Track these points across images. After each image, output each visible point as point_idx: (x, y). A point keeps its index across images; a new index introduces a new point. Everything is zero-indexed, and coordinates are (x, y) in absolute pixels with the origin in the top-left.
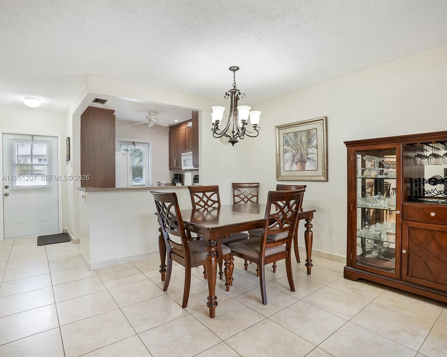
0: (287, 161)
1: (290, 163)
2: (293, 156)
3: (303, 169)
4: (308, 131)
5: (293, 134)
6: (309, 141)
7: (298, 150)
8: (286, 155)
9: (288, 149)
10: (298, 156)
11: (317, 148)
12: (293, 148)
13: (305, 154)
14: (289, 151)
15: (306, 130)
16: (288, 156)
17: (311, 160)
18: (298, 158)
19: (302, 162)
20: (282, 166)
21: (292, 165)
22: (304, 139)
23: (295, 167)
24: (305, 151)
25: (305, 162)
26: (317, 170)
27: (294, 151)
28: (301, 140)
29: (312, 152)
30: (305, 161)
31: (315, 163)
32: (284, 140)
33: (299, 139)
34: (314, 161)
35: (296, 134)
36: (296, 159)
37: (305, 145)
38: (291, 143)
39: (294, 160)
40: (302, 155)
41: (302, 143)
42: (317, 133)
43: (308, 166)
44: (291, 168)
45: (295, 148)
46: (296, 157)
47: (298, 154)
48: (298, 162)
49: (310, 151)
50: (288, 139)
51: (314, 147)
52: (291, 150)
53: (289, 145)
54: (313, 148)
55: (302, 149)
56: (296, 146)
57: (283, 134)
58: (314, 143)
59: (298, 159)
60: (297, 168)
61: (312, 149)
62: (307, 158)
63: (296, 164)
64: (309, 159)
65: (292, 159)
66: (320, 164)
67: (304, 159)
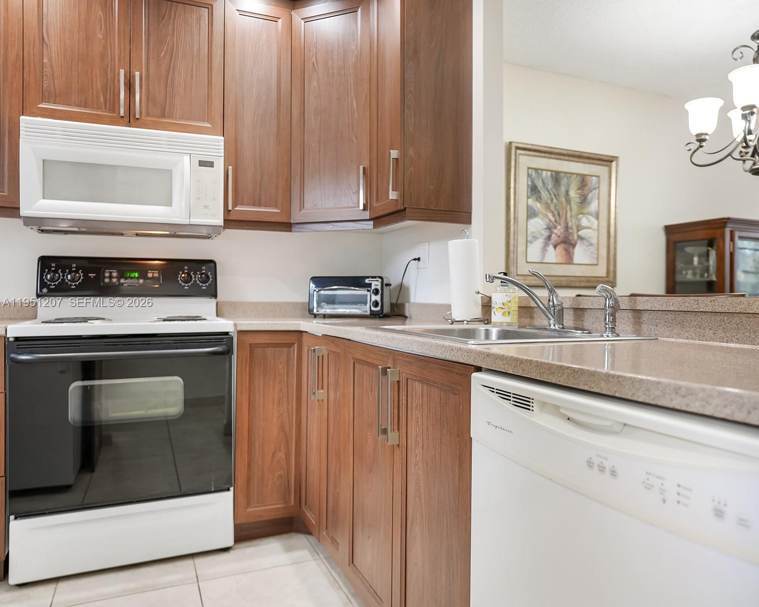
0: (535, 238)
1: (539, 243)
2: (550, 229)
3: (569, 260)
4: (583, 180)
5: (552, 176)
6: (584, 200)
7: (559, 214)
8: (531, 222)
9: (538, 209)
10: (559, 230)
11: (598, 218)
12: (548, 208)
13: (574, 227)
14: (540, 215)
15: (577, 174)
16: (538, 225)
17: (585, 242)
18: (559, 233)
19: (568, 244)
20: (521, 249)
21: (544, 249)
22: (573, 194)
23: (553, 255)
24: (573, 220)
25: (574, 246)
26: (597, 265)
27: (550, 215)
28: (567, 192)
29: (588, 224)
30: (573, 242)
31: (592, 249)
32: (529, 183)
33: (563, 189)
34: (591, 245)
35: (557, 177)
36: (553, 235)
37: (575, 207)
38: (545, 195)
39: (549, 238)
40: (567, 228)
41: (568, 201)
42: (599, 187)
43: (580, 254)
44: (543, 257)
45: (553, 209)
46: (556, 231)
47: (560, 225)
48: (559, 244)
49: (584, 222)
50: (539, 184)
51: (592, 216)
52: (544, 211)
53: (539, 199)
54: (590, 217)
55: (569, 214)
56: (556, 205)
57: (529, 169)
58: (593, 207)
59: (559, 237)
60: (556, 256)
61: (587, 218)
62: (578, 237)
63: (555, 247)
64: (581, 238)
65: (546, 233)
66: (603, 252)
67: (571, 237)
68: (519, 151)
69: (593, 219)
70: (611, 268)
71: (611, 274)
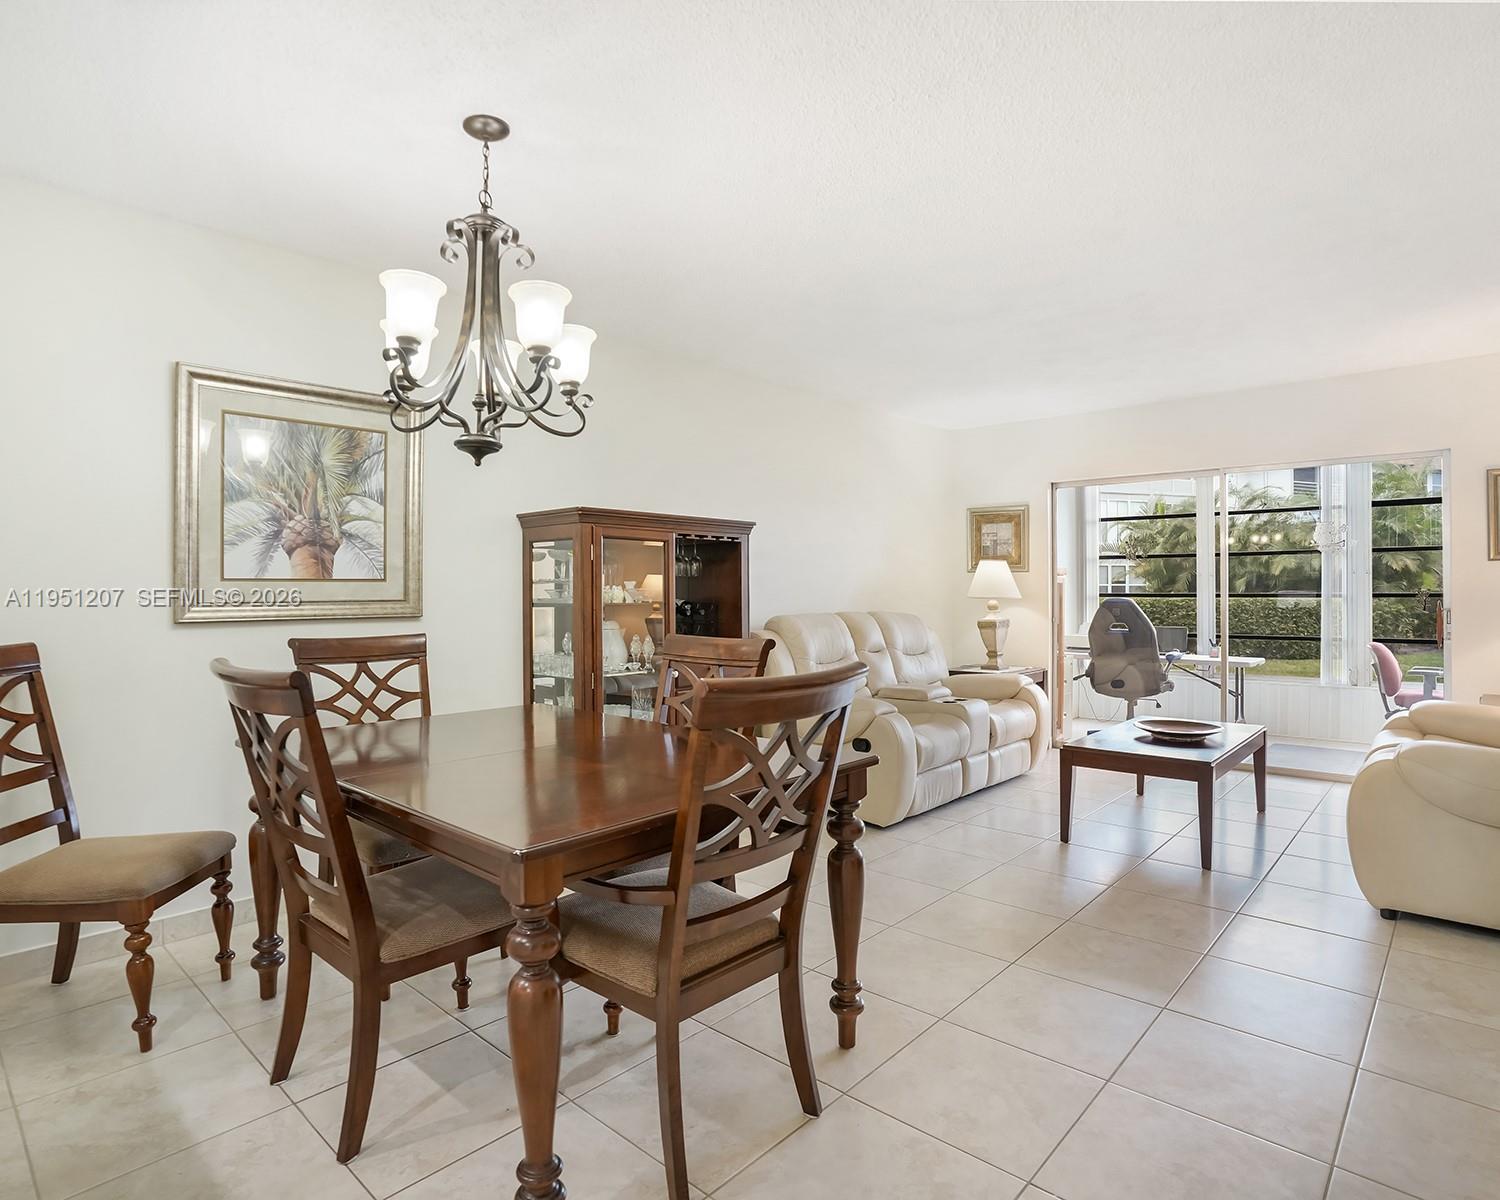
0: (242, 536)
1: (254, 544)
2: (277, 520)
3: (323, 574)
4: (352, 439)
6: (353, 472)
7: (298, 495)
8: (232, 509)
9: (249, 484)
10: (299, 522)
11: (383, 501)
13: (333, 516)
14: (257, 497)
15: (339, 428)
16: (248, 513)
17: (357, 542)
18: (298, 528)
19: (320, 548)
20: (208, 556)
21: (265, 556)
22: (329, 459)
23: (282, 565)
24: (331, 506)
25: (333, 549)
26: (384, 580)
27: (278, 497)
28: (317, 458)
29: (364, 512)
30: (331, 542)
31: (373, 553)
33: (307, 452)
34: (371, 546)
35: (292, 430)
36: (286, 532)
37: (334, 484)
39: (277, 535)
40: (317, 517)
41: (319, 473)
42: (385, 450)
43: (345, 562)
44: (263, 569)
46: (291, 524)
47: (301, 513)
48: (298, 546)
49: (355, 507)
51: (373, 499)
52: (264, 490)
54: (366, 499)
55: (321, 494)
56: (290, 479)
57: (225, 412)
58: (375, 482)
59: (300, 533)
60: (292, 567)
61: (362, 503)
62: (343, 533)
63: (290, 552)
64: (350, 536)
65: (268, 529)
66: (396, 559)
67: (325, 535)
68: (197, 382)
69: (373, 504)
70: (412, 585)
71: (412, 596)
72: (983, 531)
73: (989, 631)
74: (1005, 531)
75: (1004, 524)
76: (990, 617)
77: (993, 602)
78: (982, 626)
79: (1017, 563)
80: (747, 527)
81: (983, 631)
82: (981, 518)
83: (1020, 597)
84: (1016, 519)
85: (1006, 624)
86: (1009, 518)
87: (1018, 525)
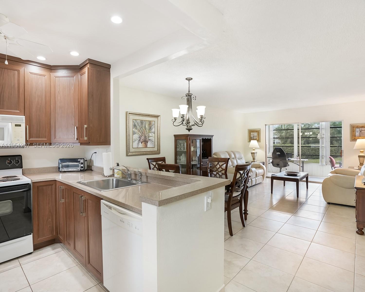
0: (135, 140)
1: (137, 142)
2: (140, 137)
3: (146, 147)
4: (150, 122)
5: (140, 121)
6: (150, 128)
7: (143, 133)
8: (134, 135)
9: (136, 131)
10: (143, 138)
11: (154, 134)
12: (139, 131)
13: (147, 136)
14: (137, 134)
15: (148, 121)
16: (136, 136)
19: (145, 142)
20: (131, 144)
21: (138, 144)
22: (147, 126)
23: (141, 145)
26: (154, 147)
27: (140, 133)
29: (152, 136)
30: (147, 141)
31: (153, 143)
32: (133, 124)
33: (144, 125)
34: (153, 141)
35: (142, 122)
36: (141, 139)
37: (147, 130)
38: (138, 127)
40: (145, 137)
41: (145, 129)
42: (155, 124)
43: (149, 145)
44: (138, 146)
45: (141, 131)
46: (142, 138)
47: (143, 136)
48: (143, 142)
49: (150, 135)
50: (137, 124)
52: (138, 132)
53: (136, 129)
55: (146, 133)
56: (142, 130)
57: (133, 119)
58: (153, 130)
59: (143, 140)
60: (142, 145)
62: (149, 139)
64: (150, 140)
65: (139, 139)
66: (156, 143)
67: (146, 140)
68: (130, 114)
69: (153, 134)
70: (159, 148)
71: (159, 150)
72: (251, 134)
73: (253, 154)
74: (256, 134)
75: (255, 133)
76: (253, 152)
77: (254, 149)
78: (252, 153)
79: (259, 141)
80: (212, 136)
81: (252, 154)
82: (250, 131)
83: (259, 147)
84: (258, 132)
85: (256, 153)
86: (257, 132)
87: (258, 133)
